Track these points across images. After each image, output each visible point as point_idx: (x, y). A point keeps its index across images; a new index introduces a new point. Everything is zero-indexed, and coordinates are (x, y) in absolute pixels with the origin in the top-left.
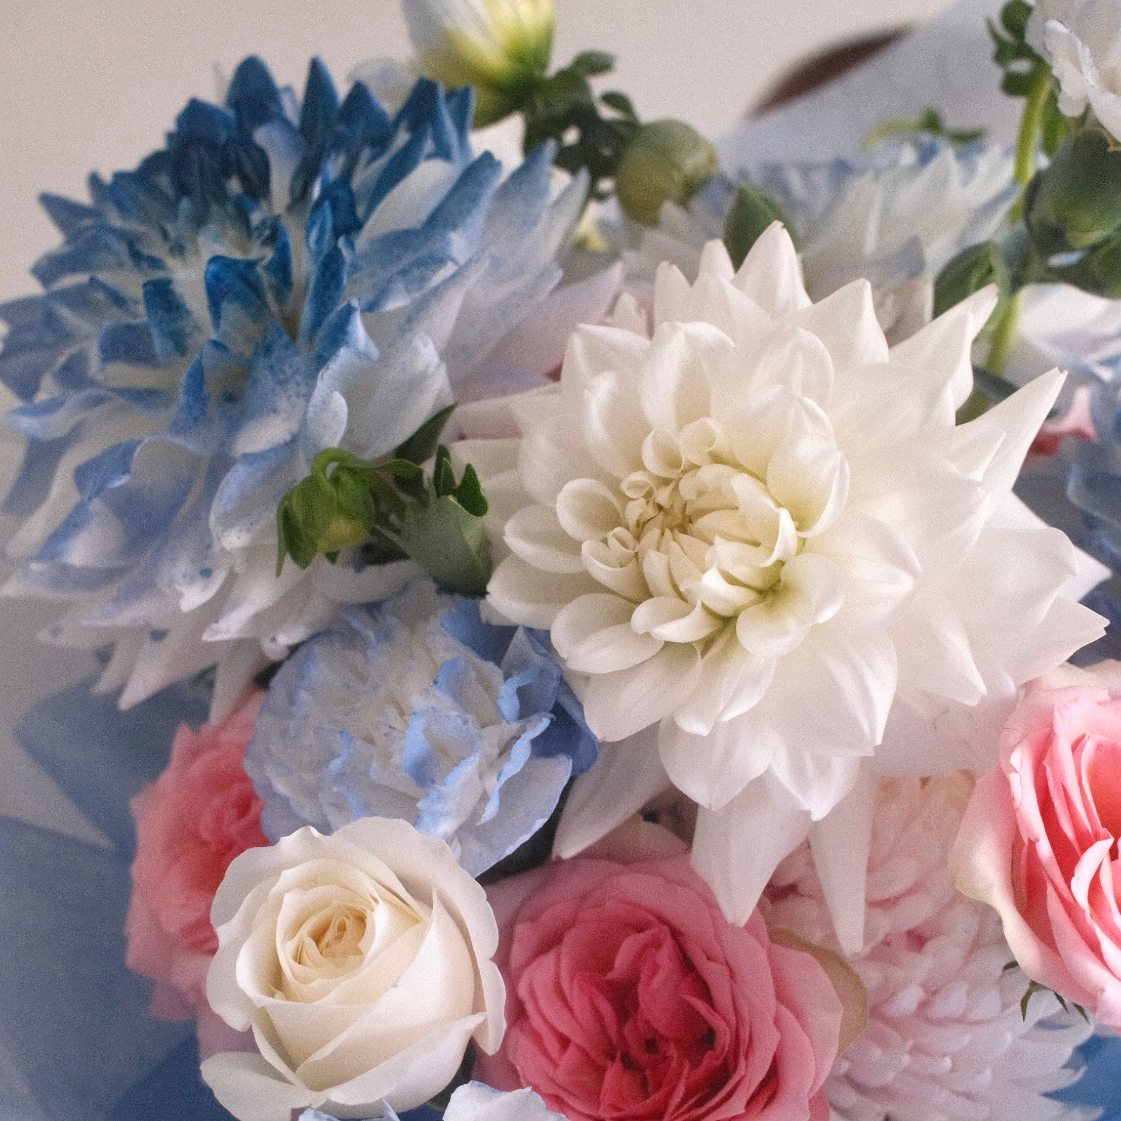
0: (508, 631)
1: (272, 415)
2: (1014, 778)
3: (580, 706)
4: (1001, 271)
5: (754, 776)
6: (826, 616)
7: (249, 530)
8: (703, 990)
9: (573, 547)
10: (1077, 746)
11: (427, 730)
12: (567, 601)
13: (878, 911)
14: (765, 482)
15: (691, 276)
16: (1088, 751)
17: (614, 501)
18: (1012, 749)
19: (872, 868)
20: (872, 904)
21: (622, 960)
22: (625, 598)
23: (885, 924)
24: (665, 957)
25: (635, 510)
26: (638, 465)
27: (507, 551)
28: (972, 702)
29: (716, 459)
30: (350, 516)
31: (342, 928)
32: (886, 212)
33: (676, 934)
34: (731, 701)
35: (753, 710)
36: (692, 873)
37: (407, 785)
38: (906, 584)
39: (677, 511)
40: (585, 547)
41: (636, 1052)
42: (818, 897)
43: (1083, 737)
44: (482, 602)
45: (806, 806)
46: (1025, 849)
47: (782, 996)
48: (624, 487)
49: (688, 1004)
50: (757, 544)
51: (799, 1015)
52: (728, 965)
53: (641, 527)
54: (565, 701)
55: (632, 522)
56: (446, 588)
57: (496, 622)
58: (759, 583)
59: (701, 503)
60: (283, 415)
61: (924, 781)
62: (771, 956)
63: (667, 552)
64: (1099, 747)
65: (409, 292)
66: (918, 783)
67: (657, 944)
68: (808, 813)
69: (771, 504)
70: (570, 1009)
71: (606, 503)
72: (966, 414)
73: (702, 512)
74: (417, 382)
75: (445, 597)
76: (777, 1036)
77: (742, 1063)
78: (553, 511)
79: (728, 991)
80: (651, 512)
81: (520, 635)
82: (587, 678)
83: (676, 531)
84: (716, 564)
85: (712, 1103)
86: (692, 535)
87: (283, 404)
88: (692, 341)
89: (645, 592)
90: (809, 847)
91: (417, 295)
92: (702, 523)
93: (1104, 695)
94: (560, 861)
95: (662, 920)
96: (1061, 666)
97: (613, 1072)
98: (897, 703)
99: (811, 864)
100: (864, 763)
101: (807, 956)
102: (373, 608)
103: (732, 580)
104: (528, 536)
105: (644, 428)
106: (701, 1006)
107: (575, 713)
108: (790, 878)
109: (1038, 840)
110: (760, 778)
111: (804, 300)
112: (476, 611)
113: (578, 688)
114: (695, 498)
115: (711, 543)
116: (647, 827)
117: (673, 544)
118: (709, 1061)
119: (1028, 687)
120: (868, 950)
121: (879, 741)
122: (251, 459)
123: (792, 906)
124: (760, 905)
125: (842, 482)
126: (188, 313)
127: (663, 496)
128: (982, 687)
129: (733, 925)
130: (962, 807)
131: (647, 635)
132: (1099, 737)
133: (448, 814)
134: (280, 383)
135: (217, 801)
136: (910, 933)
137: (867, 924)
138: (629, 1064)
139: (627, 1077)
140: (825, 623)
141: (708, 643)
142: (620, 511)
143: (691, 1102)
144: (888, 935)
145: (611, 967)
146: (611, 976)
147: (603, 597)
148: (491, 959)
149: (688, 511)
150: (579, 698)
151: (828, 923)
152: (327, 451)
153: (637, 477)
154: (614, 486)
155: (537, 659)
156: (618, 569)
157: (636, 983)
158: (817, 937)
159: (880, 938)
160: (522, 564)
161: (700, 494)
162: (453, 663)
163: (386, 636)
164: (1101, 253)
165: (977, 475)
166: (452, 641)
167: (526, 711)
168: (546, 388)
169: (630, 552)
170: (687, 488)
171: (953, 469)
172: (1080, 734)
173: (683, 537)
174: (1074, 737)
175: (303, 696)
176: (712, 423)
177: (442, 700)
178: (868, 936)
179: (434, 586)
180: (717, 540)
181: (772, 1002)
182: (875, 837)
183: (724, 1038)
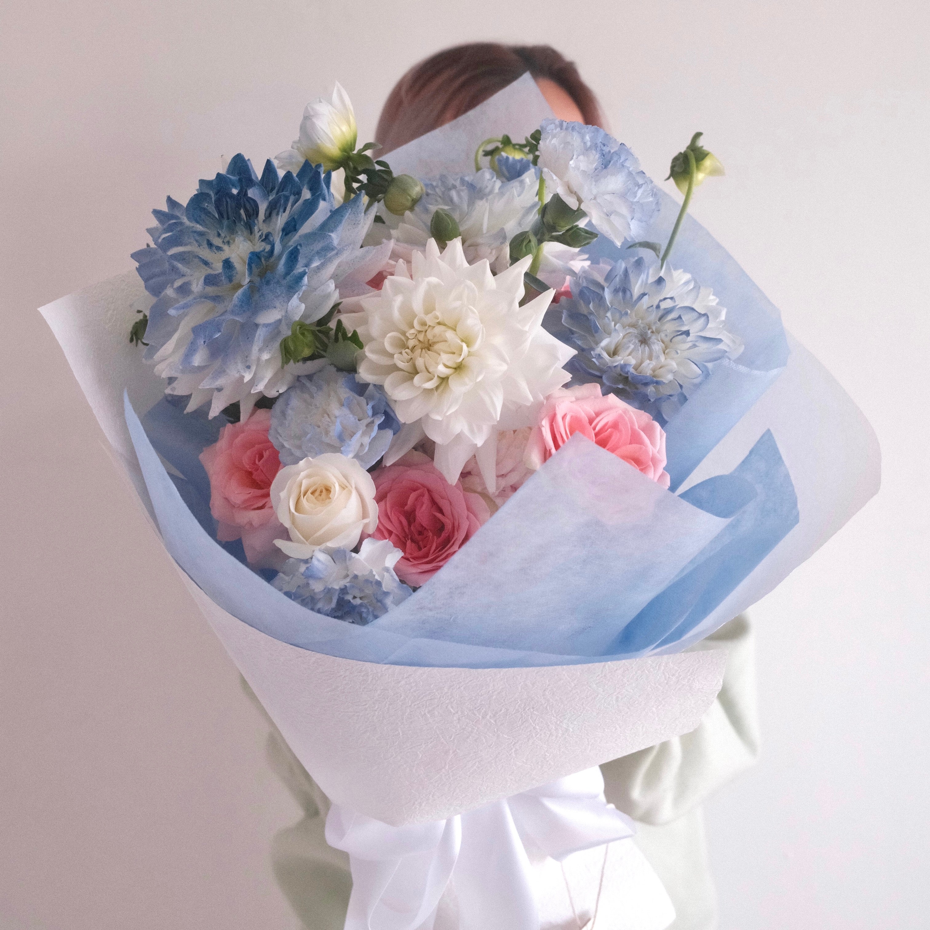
0: (366, 385)
1: (274, 309)
2: (543, 429)
3: (394, 412)
4: (534, 240)
5: (458, 433)
6: (479, 379)
7: (270, 352)
8: (441, 511)
9: (392, 356)
10: (564, 418)
11: (341, 423)
12: (389, 374)
13: (500, 478)
14: (455, 330)
15: (424, 251)
16: (568, 419)
17: (403, 338)
18: (543, 419)
19: (497, 464)
20: (498, 476)
21: (410, 502)
22: (407, 372)
23: (503, 483)
24: (426, 499)
25: (411, 343)
26: (412, 327)
27: (366, 357)
28: (529, 404)
29: (439, 323)
30: (309, 347)
31: (321, 492)
32: (491, 212)
33: (429, 491)
34: (449, 408)
35: (456, 411)
36: (434, 468)
37: (337, 443)
38: (504, 367)
39: (426, 343)
40: (395, 356)
41: (416, 536)
42: (479, 475)
43: (566, 414)
44: (356, 375)
45: (475, 442)
46: (548, 452)
47: (468, 509)
48: (408, 335)
49: (435, 516)
50: (454, 353)
51: (475, 516)
52: (449, 500)
53: (413, 349)
54: (388, 409)
55: (410, 347)
56: (340, 369)
57: (361, 382)
58: (455, 366)
59: (435, 340)
60: (279, 309)
61: (515, 431)
62: (464, 495)
63: (424, 357)
64: (572, 417)
65: (320, 260)
66: (512, 432)
67: (422, 495)
68: (476, 445)
69: (459, 341)
70: (391, 522)
71: (401, 340)
72: (522, 303)
73: (435, 343)
74: (328, 296)
75: (340, 373)
76: (468, 523)
77: (456, 533)
78: (383, 343)
79: (450, 509)
80: (417, 343)
81: (371, 387)
82: (396, 401)
83: (426, 350)
84: (441, 362)
85: (446, 549)
86: (432, 351)
87: (278, 305)
88: (429, 284)
89: (416, 372)
90: (475, 457)
91: (322, 261)
92: (436, 347)
93: (573, 399)
94: (385, 466)
95: (424, 486)
96: (560, 389)
97: (409, 542)
98: (504, 405)
99: (476, 463)
100: (493, 427)
101: (477, 494)
102: (310, 377)
103: (446, 366)
104: (372, 352)
105: (414, 316)
106: (439, 515)
107: (392, 414)
108: (468, 469)
109: (551, 449)
110: (459, 434)
111: (466, 264)
112: (354, 378)
113: (392, 405)
114: (432, 338)
115: (439, 355)
116: (416, 453)
117: (426, 355)
118: (444, 535)
119: (548, 398)
120: (497, 492)
121: (498, 419)
122: (267, 325)
123: (469, 479)
124: (459, 479)
125: (483, 333)
126: (235, 268)
127: (421, 337)
128: (532, 399)
129: (451, 485)
130: (527, 439)
131: (420, 387)
132: (571, 414)
133: (351, 451)
134: (276, 297)
135: (249, 453)
136: (511, 486)
137: (497, 483)
138: (413, 541)
139: (413, 544)
140: (480, 381)
141: (437, 388)
142: (406, 343)
143: (437, 551)
144: (504, 488)
145: (406, 505)
146: (406, 508)
147: (402, 373)
148: (374, 499)
149: (430, 342)
150: (393, 409)
151: (483, 484)
152: (296, 322)
153: (412, 331)
154: (404, 333)
155: (378, 395)
156: (407, 364)
157: (415, 510)
158: (479, 489)
159: (501, 488)
160: (371, 361)
161: (434, 337)
162: (348, 398)
163: (319, 388)
164: (571, 232)
165: (526, 328)
166: (347, 390)
167: (375, 413)
168: (372, 293)
169: (410, 357)
170: (430, 335)
171: (519, 326)
172: (565, 413)
173: (429, 352)
174: (563, 414)
175: (290, 412)
176: (438, 314)
177: (345, 411)
178: (497, 488)
179: (334, 369)
180: (442, 354)
181: (466, 511)
182: (498, 451)
183: (449, 527)
